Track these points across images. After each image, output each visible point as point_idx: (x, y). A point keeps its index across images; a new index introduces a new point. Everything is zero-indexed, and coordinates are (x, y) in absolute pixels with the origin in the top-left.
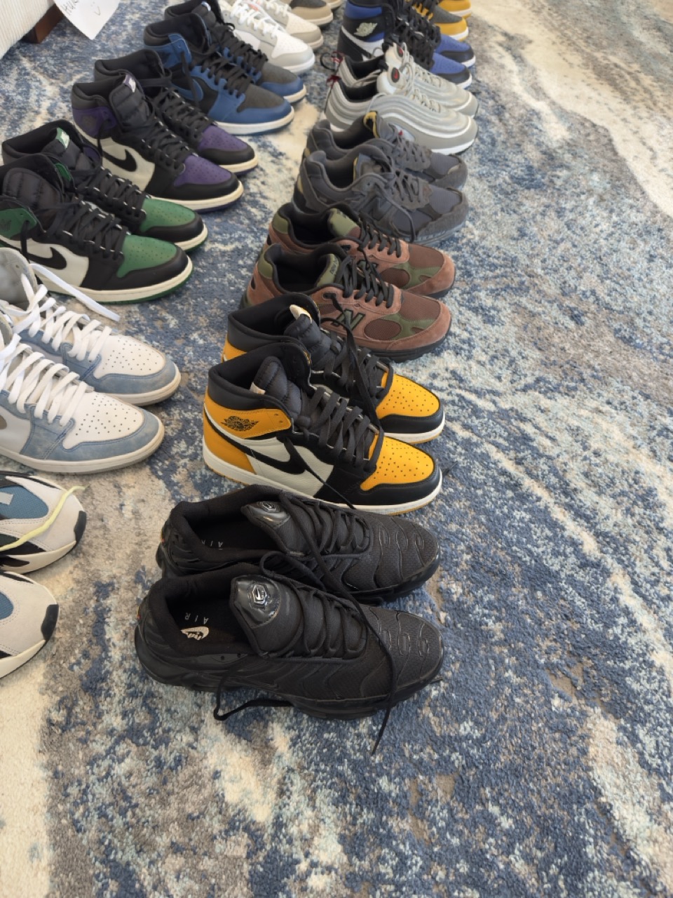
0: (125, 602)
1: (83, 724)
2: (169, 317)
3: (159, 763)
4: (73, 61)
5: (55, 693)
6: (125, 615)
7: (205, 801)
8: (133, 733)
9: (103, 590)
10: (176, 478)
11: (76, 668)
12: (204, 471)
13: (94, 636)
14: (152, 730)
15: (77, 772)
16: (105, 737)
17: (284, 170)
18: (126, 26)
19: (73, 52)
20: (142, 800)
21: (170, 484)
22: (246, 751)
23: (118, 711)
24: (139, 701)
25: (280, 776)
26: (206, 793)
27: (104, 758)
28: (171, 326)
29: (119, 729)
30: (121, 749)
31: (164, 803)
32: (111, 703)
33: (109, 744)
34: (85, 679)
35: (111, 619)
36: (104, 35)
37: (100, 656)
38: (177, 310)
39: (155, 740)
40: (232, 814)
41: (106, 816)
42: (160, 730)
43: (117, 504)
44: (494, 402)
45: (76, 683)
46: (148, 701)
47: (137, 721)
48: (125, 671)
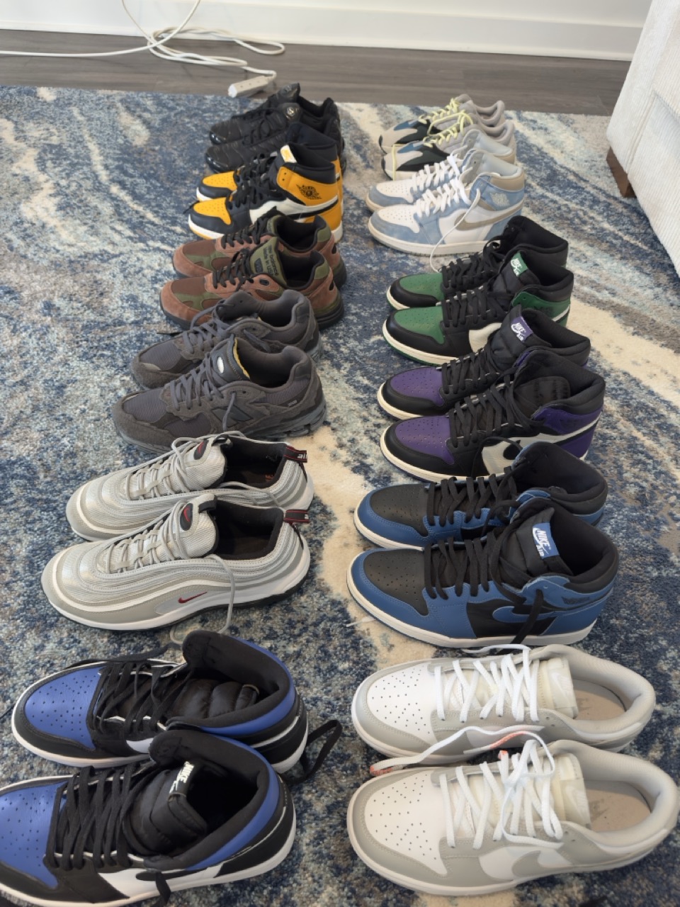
44: (148, 245)
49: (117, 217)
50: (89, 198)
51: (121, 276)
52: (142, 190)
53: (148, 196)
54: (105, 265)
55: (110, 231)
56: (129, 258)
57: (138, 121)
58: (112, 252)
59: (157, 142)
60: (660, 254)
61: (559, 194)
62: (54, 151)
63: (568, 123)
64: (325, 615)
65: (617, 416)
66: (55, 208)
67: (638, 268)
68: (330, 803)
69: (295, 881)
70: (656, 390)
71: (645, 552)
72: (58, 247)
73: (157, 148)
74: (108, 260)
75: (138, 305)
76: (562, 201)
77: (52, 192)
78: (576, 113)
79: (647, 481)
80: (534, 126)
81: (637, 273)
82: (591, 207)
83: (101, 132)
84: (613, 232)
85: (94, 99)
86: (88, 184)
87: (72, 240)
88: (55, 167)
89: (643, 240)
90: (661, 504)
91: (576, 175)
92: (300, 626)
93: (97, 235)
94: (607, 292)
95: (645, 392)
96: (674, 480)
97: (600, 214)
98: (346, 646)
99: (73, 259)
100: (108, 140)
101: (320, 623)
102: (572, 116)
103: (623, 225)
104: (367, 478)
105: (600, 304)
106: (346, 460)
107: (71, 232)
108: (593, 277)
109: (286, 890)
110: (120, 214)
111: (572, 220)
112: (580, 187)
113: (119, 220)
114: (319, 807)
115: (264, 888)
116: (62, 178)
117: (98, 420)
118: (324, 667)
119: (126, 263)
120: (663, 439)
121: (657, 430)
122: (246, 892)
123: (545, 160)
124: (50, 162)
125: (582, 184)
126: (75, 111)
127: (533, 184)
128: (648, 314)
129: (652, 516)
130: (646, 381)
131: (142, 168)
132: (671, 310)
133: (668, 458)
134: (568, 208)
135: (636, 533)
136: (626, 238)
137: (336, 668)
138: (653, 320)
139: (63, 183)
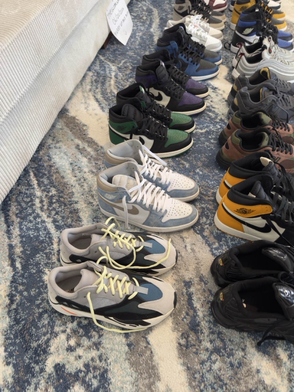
0: (199, 290)
1: (194, 345)
2: (185, 163)
3: (232, 365)
4: (119, 55)
5: (179, 331)
6: (200, 296)
7: (256, 383)
8: (216, 350)
9: (188, 284)
10: (205, 234)
11: (185, 320)
12: (216, 231)
13: (189, 305)
14: (225, 349)
15: (197, 368)
16: (205, 352)
17: (219, 95)
18: (137, 38)
19: (119, 51)
20: (228, 381)
21: (204, 237)
22: (268, 360)
23: (208, 340)
24: (216, 336)
25: (288, 373)
26: (256, 379)
27: (207, 362)
28: (187, 167)
29: (210, 348)
30: (213, 357)
31: (238, 383)
32: (204, 336)
33: (208, 355)
34: (190, 325)
35: (194, 298)
36: (129, 43)
37: (194, 315)
38: (187, 160)
39: (227, 354)
40: (270, 390)
41: (214, 388)
42: (228, 349)
43: (184, 246)
45: (187, 327)
46: (220, 336)
47: (217, 345)
48: (206, 322)
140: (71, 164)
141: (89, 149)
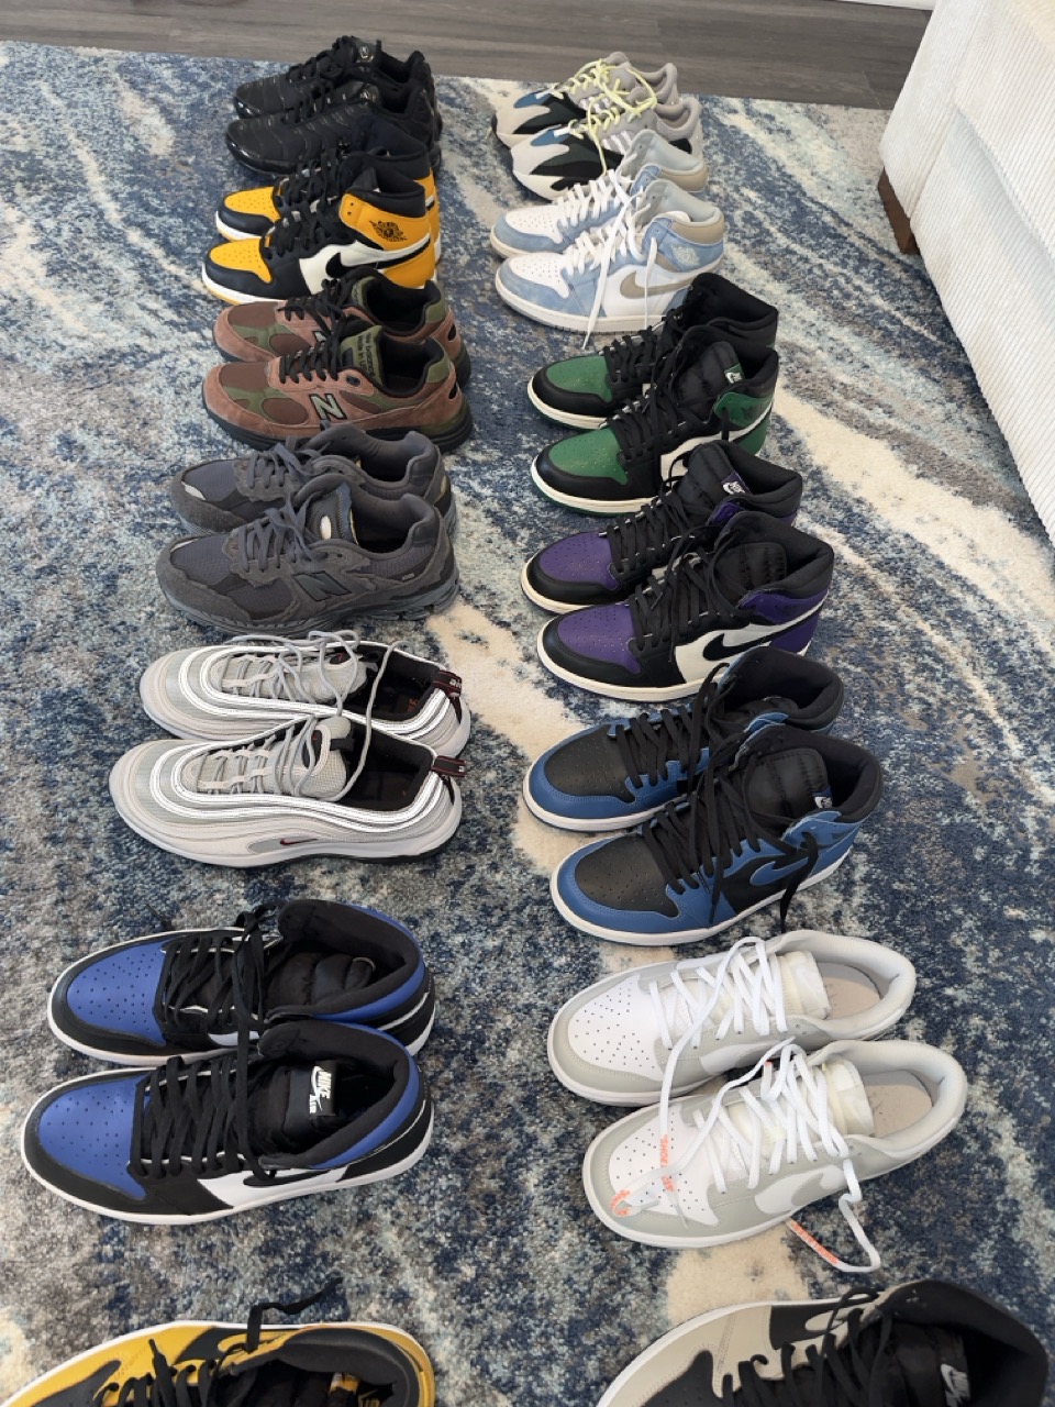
49: (145, 287)
50: (96, 254)
51: (170, 391)
52: (178, 239)
53: (189, 249)
54: (143, 372)
55: (139, 313)
56: (177, 360)
57: (153, 110)
58: (149, 349)
59: (190, 150)
60: (953, 348)
61: (810, 246)
62: (23, 165)
63: (821, 122)
64: (529, 897)
65: (896, 599)
66: (45, 269)
67: (923, 371)
68: (558, 1135)
69: (525, 1229)
70: (947, 561)
71: (934, 794)
72: (61, 340)
73: (191, 160)
74: (146, 362)
75: (205, 440)
76: (814, 259)
77: (35, 240)
78: (833, 103)
79: (934, 695)
80: (772, 127)
81: (922, 379)
82: (857, 270)
83: (94, 129)
84: (888, 312)
85: (73, 65)
86: (89, 226)
87: (80, 328)
88: (30, 195)
89: (930, 324)
90: (954, 725)
91: (834, 214)
92: (498, 912)
93: (119, 318)
94: (880, 410)
95: (933, 563)
96: (971, 691)
97: (869, 281)
98: (560, 936)
99: (90, 361)
100: (108, 144)
101: (524, 907)
102: (827, 109)
103: (902, 300)
104: (568, 704)
105: (871, 430)
106: (536, 680)
107: (79, 315)
108: (862, 386)
109: (515, 1240)
110: (151, 282)
111: (829, 291)
112: (840, 236)
113: (150, 292)
114: (546, 1141)
115: (489, 1240)
116: (48, 217)
117: (176, 629)
118: (535, 964)
119: (173, 369)
120: (957, 633)
121: (948, 620)
122: (468, 1247)
123: (789, 188)
124: (19, 185)
125: (843, 230)
126: (45, 89)
127: (773, 229)
128: (937, 445)
129: (943, 744)
130: (934, 549)
131: (174, 197)
132: (968, 440)
133: (962, 661)
134: (824, 271)
135: (921, 768)
136: (907, 321)
137: (551, 964)
138: (944, 454)
139: (49, 224)
140: (867, 367)
141: (852, 405)
